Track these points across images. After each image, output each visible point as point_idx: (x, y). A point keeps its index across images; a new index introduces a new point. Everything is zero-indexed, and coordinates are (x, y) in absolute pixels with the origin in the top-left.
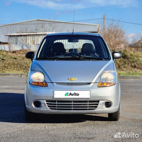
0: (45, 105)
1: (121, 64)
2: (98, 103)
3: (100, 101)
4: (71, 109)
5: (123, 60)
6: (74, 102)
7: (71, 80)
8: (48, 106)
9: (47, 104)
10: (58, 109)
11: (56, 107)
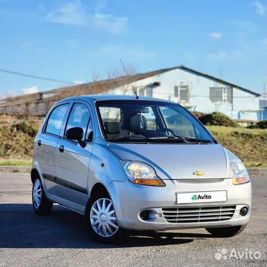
0: (161, 216)
1: (29, 146)
2: (234, 209)
3: (237, 206)
4: (197, 221)
5: (30, 140)
6: (202, 208)
7: (198, 175)
8: (166, 218)
9: (164, 214)
10: (178, 222)
11: (176, 218)
